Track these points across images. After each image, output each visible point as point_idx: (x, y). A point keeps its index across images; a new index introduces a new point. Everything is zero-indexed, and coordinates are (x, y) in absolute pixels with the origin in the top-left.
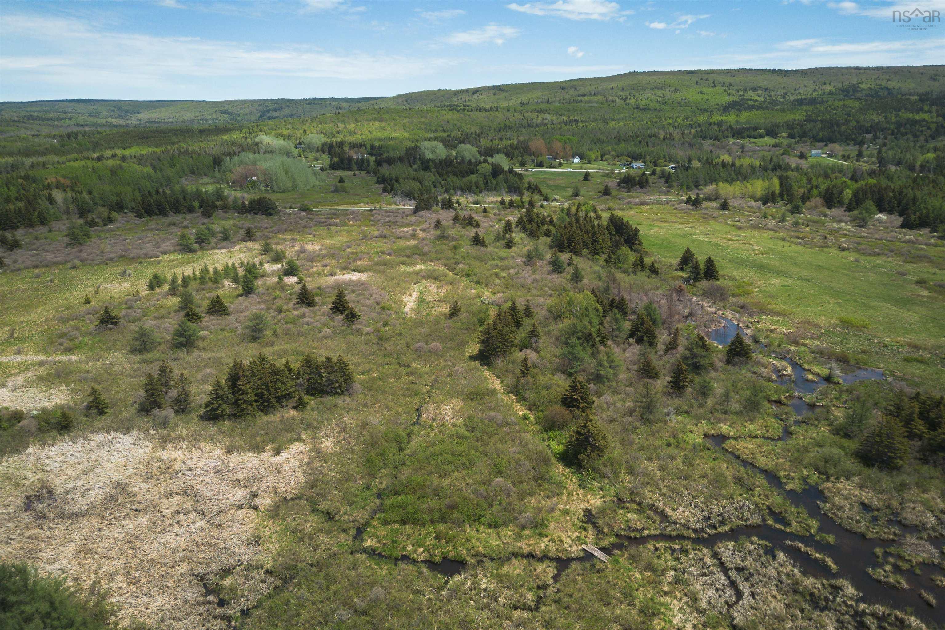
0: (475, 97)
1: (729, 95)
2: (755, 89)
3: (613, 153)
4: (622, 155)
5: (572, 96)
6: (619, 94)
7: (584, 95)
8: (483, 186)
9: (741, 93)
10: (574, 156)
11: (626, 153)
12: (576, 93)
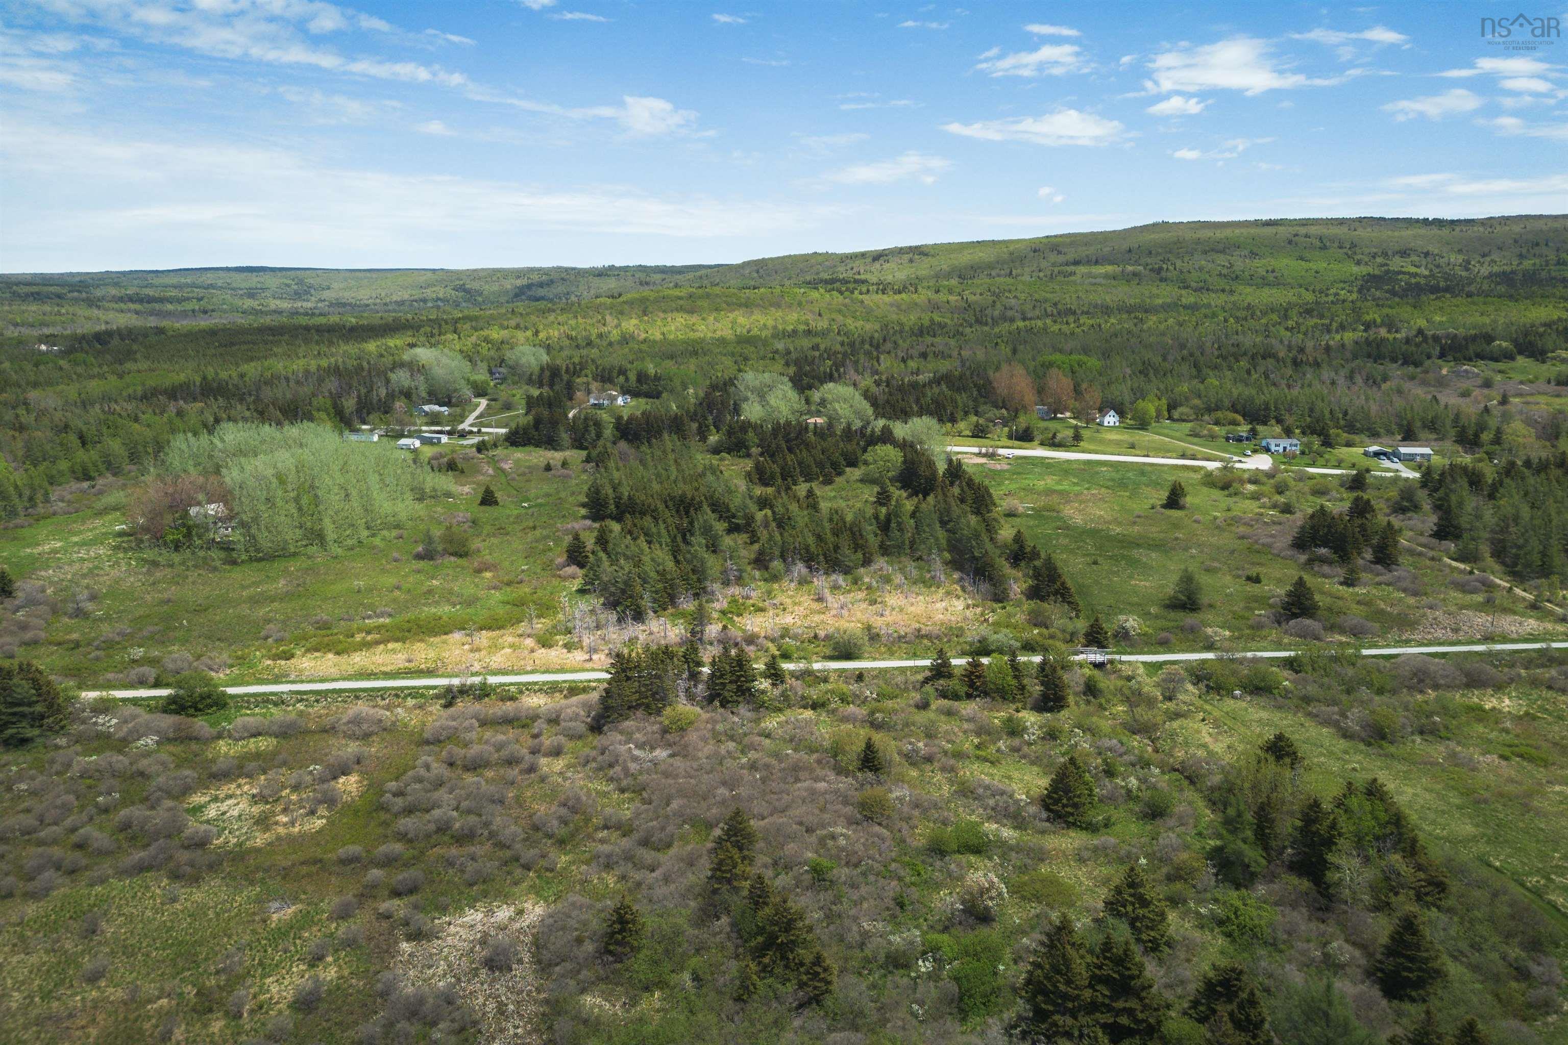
0: (877, 265)
1: (1358, 263)
2: (1404, 253)
3: (1197, 402)
4: (1218, 408)
5: (1054, 265)
6: (1143, 261)
7: (1076, 263)
8: (873, 542)
9: (1379, 260)
10: (1102, 411)
11: (1227, 403)
12: (1061, 259)
